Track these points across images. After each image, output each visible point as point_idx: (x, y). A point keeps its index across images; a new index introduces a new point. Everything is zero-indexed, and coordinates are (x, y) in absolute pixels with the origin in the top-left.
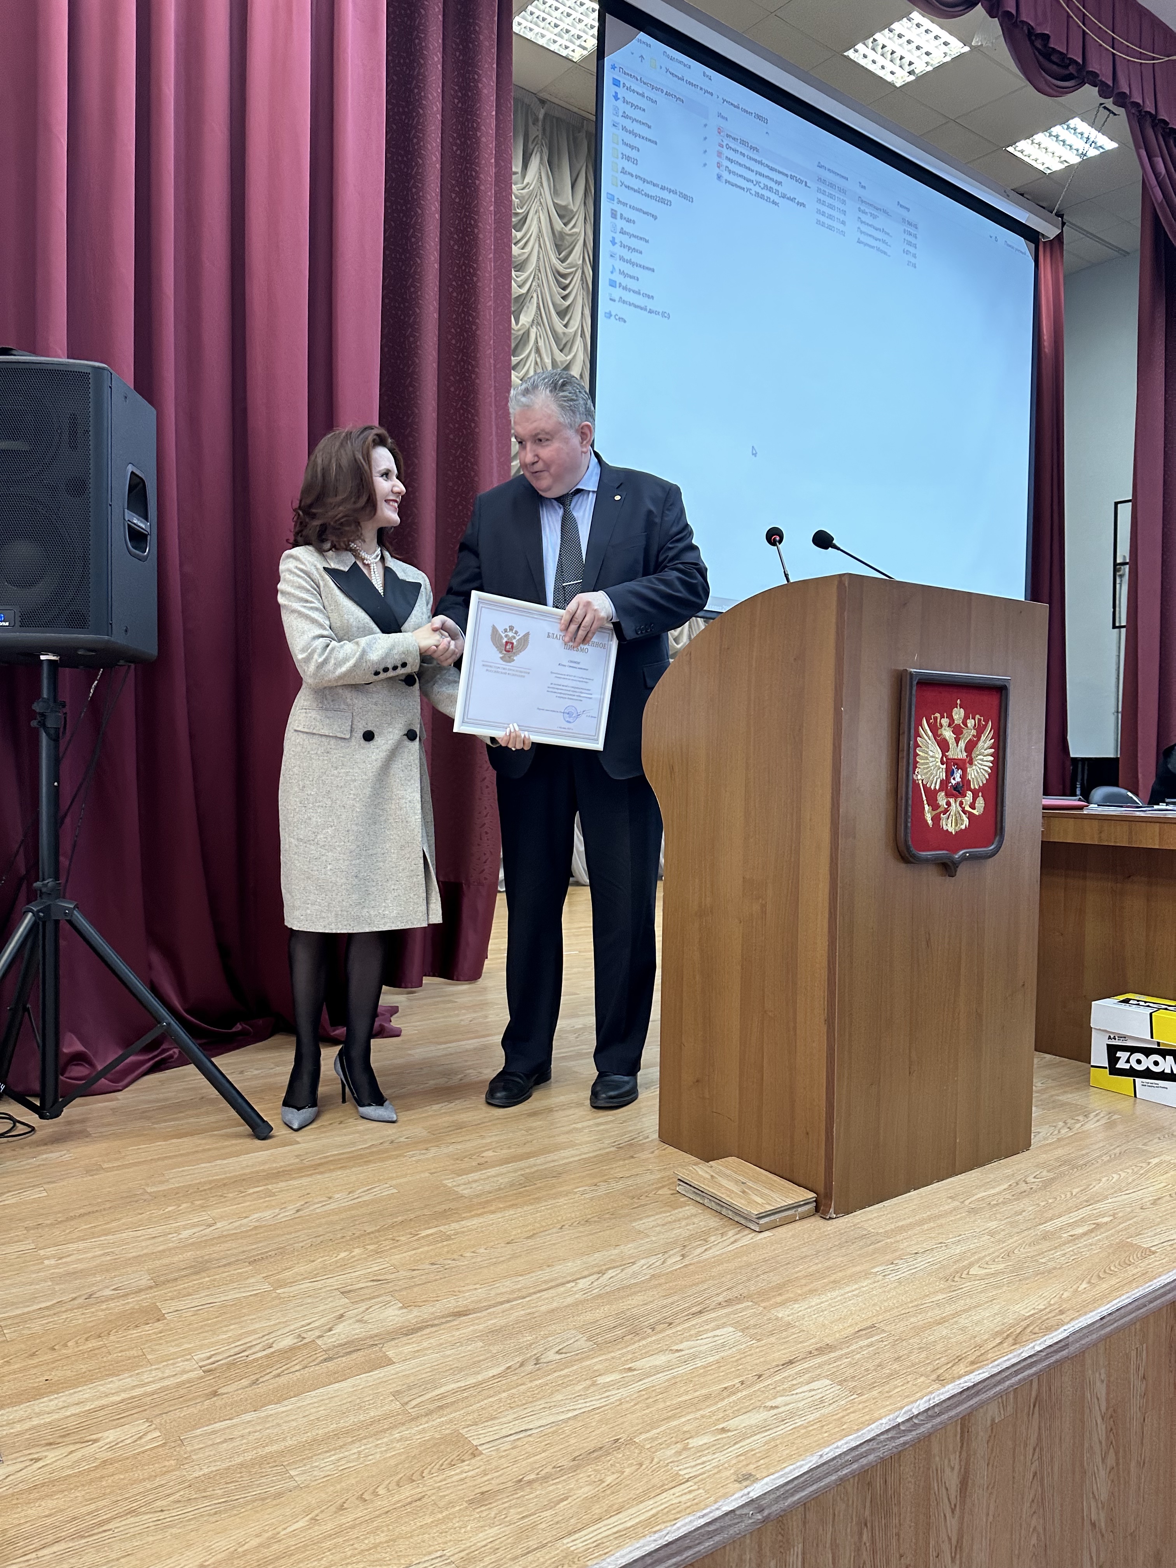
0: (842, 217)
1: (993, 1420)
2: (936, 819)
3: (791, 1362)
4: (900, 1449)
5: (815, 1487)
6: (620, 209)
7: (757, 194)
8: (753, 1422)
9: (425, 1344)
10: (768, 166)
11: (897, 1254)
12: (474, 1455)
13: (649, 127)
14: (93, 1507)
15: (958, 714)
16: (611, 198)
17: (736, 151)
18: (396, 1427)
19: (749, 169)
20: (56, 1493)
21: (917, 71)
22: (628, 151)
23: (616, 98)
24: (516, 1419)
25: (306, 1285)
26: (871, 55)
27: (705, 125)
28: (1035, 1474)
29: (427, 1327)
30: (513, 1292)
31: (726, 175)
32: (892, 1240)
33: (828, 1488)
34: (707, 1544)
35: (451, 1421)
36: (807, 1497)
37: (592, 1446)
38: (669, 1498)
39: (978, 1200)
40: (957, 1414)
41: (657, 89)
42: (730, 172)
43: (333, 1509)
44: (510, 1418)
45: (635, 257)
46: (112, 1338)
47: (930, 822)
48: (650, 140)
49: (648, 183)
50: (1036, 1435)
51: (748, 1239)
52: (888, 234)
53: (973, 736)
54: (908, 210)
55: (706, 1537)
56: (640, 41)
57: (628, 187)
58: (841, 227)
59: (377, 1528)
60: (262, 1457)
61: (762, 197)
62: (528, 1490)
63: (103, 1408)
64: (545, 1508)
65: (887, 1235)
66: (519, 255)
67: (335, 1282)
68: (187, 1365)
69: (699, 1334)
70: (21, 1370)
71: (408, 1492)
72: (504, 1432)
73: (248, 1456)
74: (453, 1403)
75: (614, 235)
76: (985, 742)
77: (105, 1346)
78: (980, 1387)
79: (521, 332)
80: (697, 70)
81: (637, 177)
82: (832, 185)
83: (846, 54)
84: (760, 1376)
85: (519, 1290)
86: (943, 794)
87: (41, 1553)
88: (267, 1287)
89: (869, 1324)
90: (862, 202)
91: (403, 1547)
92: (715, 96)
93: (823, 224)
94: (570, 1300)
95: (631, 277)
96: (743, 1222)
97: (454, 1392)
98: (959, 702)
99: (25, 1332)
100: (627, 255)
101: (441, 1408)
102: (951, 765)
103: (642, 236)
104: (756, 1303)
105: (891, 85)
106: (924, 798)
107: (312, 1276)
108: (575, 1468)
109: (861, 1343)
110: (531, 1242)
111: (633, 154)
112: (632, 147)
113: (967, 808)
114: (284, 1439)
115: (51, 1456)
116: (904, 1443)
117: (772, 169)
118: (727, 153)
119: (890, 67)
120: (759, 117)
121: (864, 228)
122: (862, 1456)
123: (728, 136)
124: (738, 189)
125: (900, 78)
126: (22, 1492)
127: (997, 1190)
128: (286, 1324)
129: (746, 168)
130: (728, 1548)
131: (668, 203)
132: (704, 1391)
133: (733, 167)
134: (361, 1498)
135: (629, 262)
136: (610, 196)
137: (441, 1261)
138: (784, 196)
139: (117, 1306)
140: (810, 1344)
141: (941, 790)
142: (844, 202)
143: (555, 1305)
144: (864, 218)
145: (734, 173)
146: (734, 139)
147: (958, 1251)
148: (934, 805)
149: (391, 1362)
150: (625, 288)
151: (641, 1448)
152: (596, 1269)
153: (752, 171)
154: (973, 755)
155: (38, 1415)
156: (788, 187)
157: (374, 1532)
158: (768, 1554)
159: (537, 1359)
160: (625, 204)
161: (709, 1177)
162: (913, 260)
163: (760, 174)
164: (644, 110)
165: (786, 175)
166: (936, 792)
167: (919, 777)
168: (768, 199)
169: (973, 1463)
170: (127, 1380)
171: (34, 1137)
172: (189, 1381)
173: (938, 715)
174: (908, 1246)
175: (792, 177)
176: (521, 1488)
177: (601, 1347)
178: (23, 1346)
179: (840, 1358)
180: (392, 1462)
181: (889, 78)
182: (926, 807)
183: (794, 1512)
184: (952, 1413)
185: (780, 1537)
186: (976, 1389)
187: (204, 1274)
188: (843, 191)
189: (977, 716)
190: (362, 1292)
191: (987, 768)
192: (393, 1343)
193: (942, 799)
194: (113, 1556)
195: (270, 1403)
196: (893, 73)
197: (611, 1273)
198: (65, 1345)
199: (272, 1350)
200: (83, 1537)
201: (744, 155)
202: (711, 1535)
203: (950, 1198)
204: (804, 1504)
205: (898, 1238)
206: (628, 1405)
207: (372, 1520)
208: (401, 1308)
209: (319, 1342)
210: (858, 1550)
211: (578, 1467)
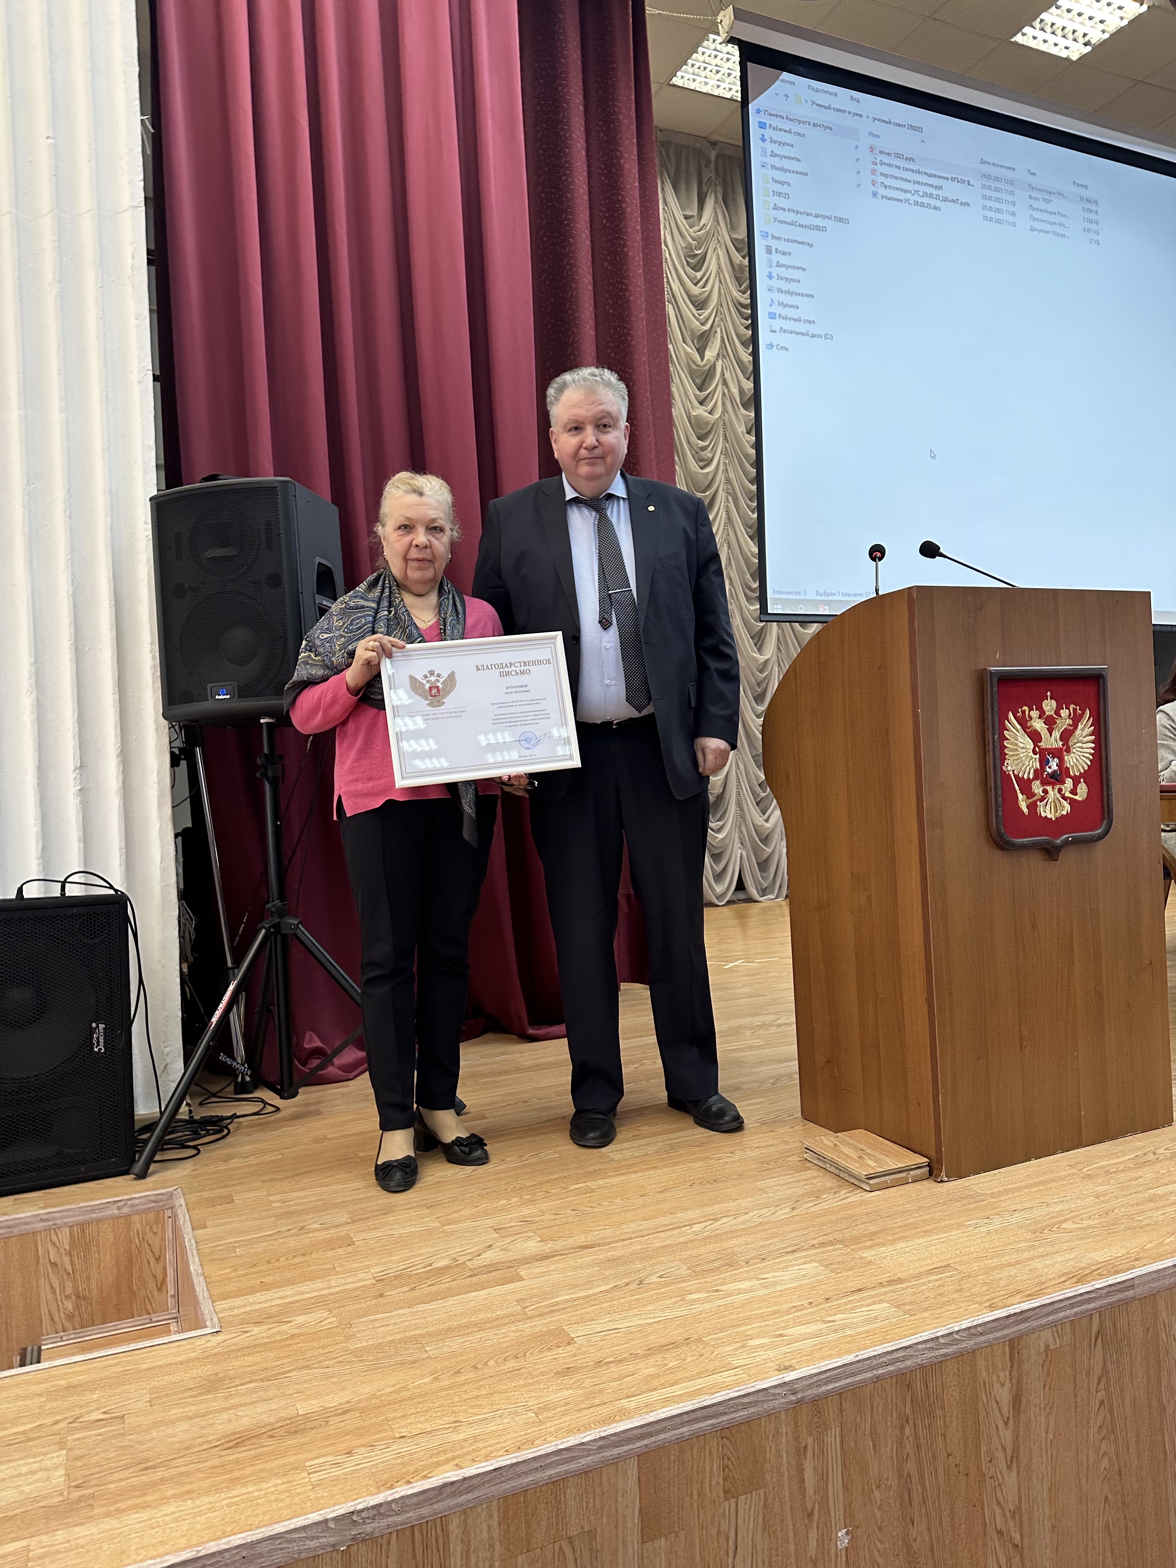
0: (1011, 208)
1: (1047, 1347)
2: (1033, 807)
3: (860, 1290)
4: (940, 1359)
5: (848, 1381)
6: (774, 244)
7: (916, 203)
8: (808, 1331)
9: (552, 1267)
10: (926, 173)
11: (997, 1210)
12: (569, 1344)
13: (799, 160)
14: (280, 1362)
15: (1049, 706)
16: (765, 235)
17: (890, 165)
18: (514, 1322)
19: (906, 180)
20: (256, 1352)
21: (1093, 42)
22: (779, 188)
23: (763, 139)
24: (610, 1321)
25: (468, 1223)
26: (1041, 35)
27: (857, 147)
28: (1102, 1403)
29: (556, 1255)
30: (635, 1232)
31: (882, 191)
32: (996, 1200)
33: (864, 1384)
34: (741, 1414)
35: (558, 1320)
36: (842, 1388)
37: (666, 1341)
38: (718, 1378)
39: (1097, 1168)
40: (1004, 1336)
41: (804, 123)
42: (886, 187)
43: (452, 1372)
44: (606, 1320)
45: (793, 287)
46: (314, 1256)
47: (1025, 810)
48: (800, 173)
49: (801, 213)
50: (1100, 1366)
51: (858, 1196)
52: (1065, 216)
53: (1069, 725)
54: (1086, 187)
55: (740, 1407)
56: (783, 81)
57: (781, 222)
58: (1011, 219)
59: (482, 1386)
60: (407, 1337)
61: (922, 205)
62: (605, 1367)
63: (298, 1301)
64: (614, 1380)
65: (992, 1196)
66: (700, 294)
67: (491, 1222)
68: (365, 1276)
69: (787, 1267)
70: (244, 1275)
71: (512, 1364)
72: (599, 1330)
73: (398, 1337)
74: (563, 1309)
75: (770, 270)
76: (1083, 730)
77: (306, 1261)
78: (1029, 1314)
79: (707, 367)
80: (843, 95)
81: (789, 210)
82: (997, 179)
83: (1012, 40)
84: (828, 1299)
85: (641, 1231)
86: (1038, 782)
87: (239, 1388)
88: (438, 1225)
89: (945, 1263)
90: (1033, 188)
91: (496, 1399)
92: (864, 116)
93: (991, 219)
94: (681, 1240)
95: (790, 306)
96: (857, 1183)
97: (568, 1301)
98: (1049, 694)
99: (252, 1251)
100: (785, 286)
101: (553, 1311)
102: (1044, 756)
103: (799, 266)
104: (846, 1246)
105: (1067, 59)
106: (1017, 788)
107: (474, 1217)
108: (646, 1356)
109: (931, 1278)
110: (661, 1196)
111: (784, 189)
112: (782, 183)
113: (1068, 794)
114: (427, 1327)
115: (256, 1330)
116: (945, 1355)
117: (930, 175)
118: (880, 169)
119: (1063, 42)
120: (913, 128)
121: (1037, 215)
122: (897, 1360)
123: (881, 152)
124: (896, 202)
125: (1076, 51)
126: (233, 1351)
127: (1121, 1160)
128: (446, 1250)
129: (902, 179)
130: (763, 1419)
131: (824, 229)
132: (774, 1308)
133: (888, 182)
134: (475, 1367)
135: (788, 292)
136: (764, 234)
137: (581, 1208)
138: (946, 200)
139: (321, 1235)
140: (885, 1277)
141: (1034, 779)
142: (1012, 193)
143: (668, 1242)
144: (1035, 204)
145: (890, 187)
146: (888, 154)
147: (1057, 1209)
148: (1029, 794)
149: (521, 1279)
150: (785, 318)
151: (706, 1344)
152: (712, 1217)
153: (910, 181)
154: (1070, 744)
155: (251, 1304)
156: (950, 190)
157: (478, 1388)
158: (805, 1431)
159: (641, 1281)
160: (779, 239)
161: (831, 1144)
162: (1096, 237)
163: (918, 183)
164: (792, 146)
165: (947, 179)
166: (1030, 781)
167: (1009, 768)
168: (929, 206)
169: (1027, 1383)
170: (319, 1284)
171: (278, 1115)
172: (364, 1286)
173: (1026, 708)
174: (1009, 1205)
175: (953, 179)
176: (600, 1367)
177: (696, 1274)
178: (248, 1260)
179: (907, 1288)
180: (505, 1345)
181: (1064, 54)
182: (1020, 796)
183: (829, 1399)
184: (999, 1334)
185: (816, 1419)
186: (1024, 1316)
187: (390, 1215)
188: (1012, 182)
189: (1072, 706)
190: (511, 1229)
191: (1087, 755)
192: (527, 1266)
193: (1037, 788)
194: (289, 1392)
195: (422, 1303)
196: (1066, 48)
197: (724, 1220)
198: (278, 1260)
199: (431, 1268)
200: (270, 1380)
201: (899, 168)
202: (745, 1406)
203: (1070, 1166)
204: (840, 1393)
205: (1003, 1198)
206: (705, 1316)
207: (479, 1381)
208: (539, 1242)
209: (468, 1263)
210: (900, 1442)
211: (650, 1355)
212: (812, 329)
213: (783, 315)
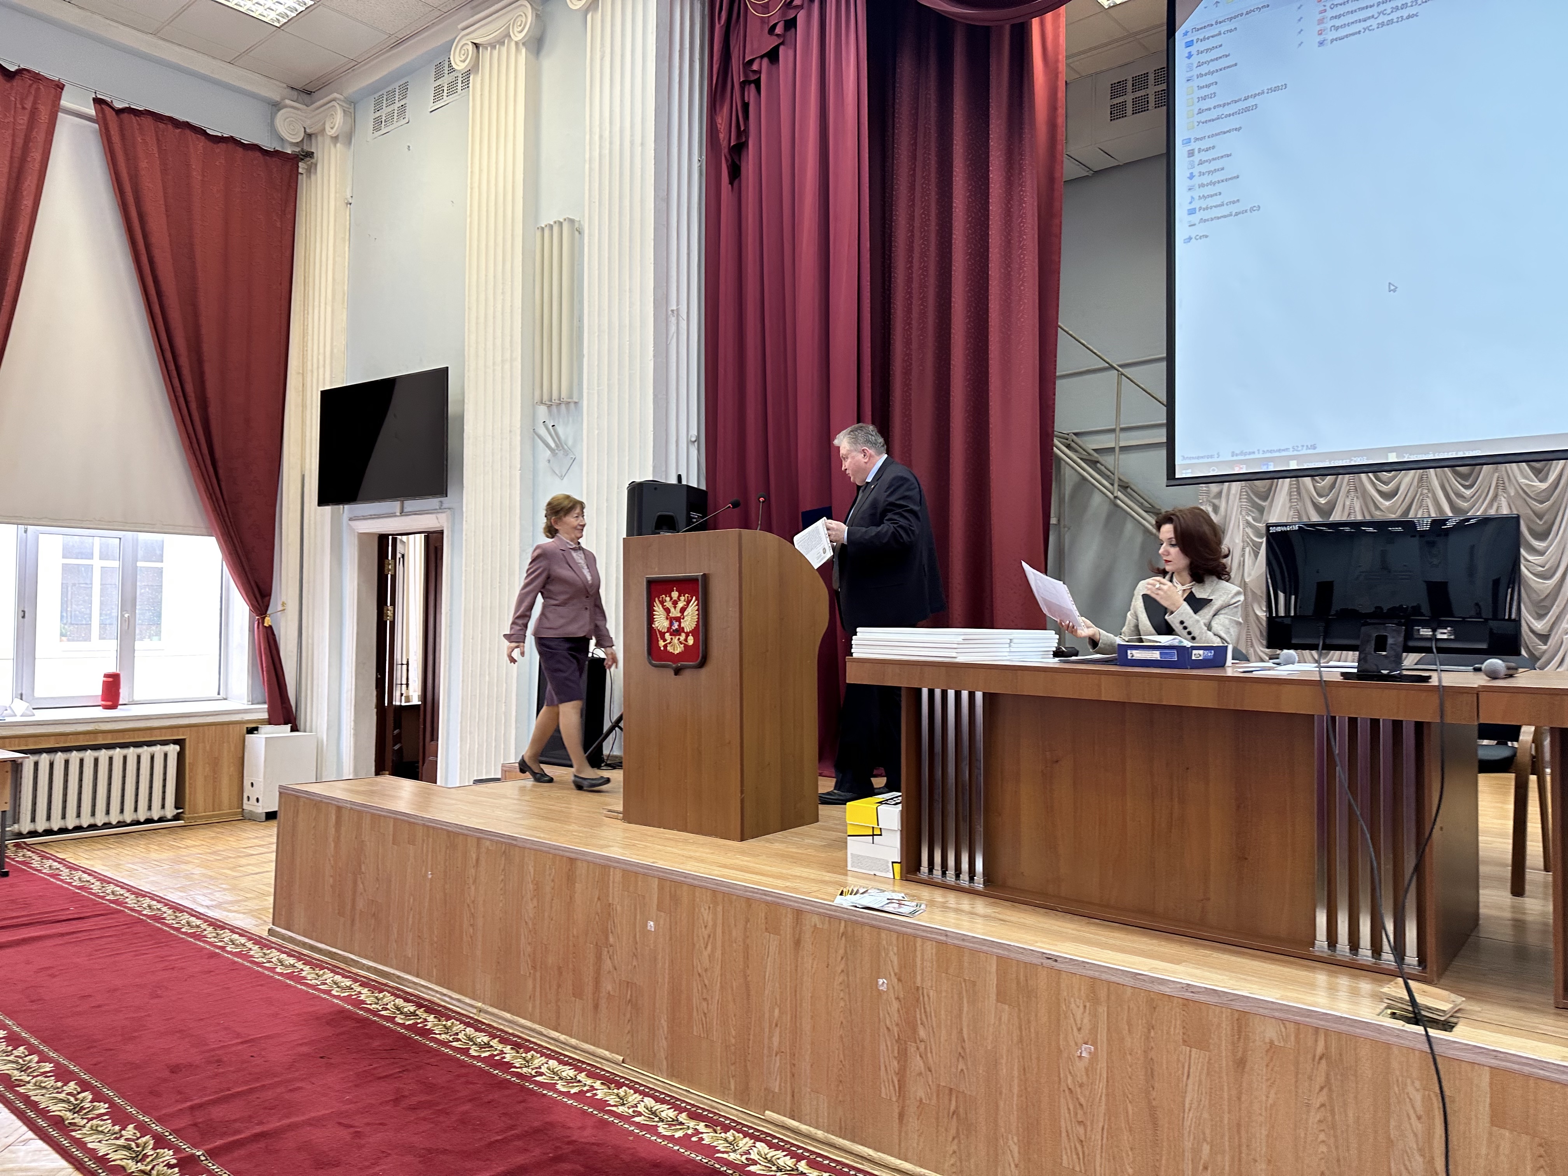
2: (665, 646)
6: (1197, 145)
7: (1382, 25)
13: (1227, 56)
15: (675, 595)
16: (1189, 141)
19: (1366, 7)
22: (1204, 92)
23: (1190, 56)
31: (1332, 35)
41: (1235, 17)
42: (1337, 28)
45: (1217, 177)
47: (662, 648)
48: (1229, 67)
49: (1228, 104)
53: (685, 604)
57: (1206, 122)
75: (1191, 172)
76: (692, 607)
81: (1215, 107)
95: (1212, 196)
98: (675, 588)
100: (1206, 179)
102: (671, 620)
103: (1223, 154)
106: (658, 636)
111: (1210, 91)
112: (1208, 86)
118: (1330, 13)
124: (1351, 37)
129: (1362, 9)
131: (1254, 107)
133: (1342, 21)
135: (1211, 184)
136: (1186, 141)
145: (1344, 26)
148: (665, 640)
150: (1207, 208)
154: (685, 614)
160: (1203, 139)
164: (1221, 45)
166: (665, 633)
167: (655, 625)
168: (1400, 19)
173: (664, 596)
182: (660, 640)
189: (686, 595)
191: (694, 621)
193: (667, 636)
212: (1234, 208)
213: (1204, 206)
